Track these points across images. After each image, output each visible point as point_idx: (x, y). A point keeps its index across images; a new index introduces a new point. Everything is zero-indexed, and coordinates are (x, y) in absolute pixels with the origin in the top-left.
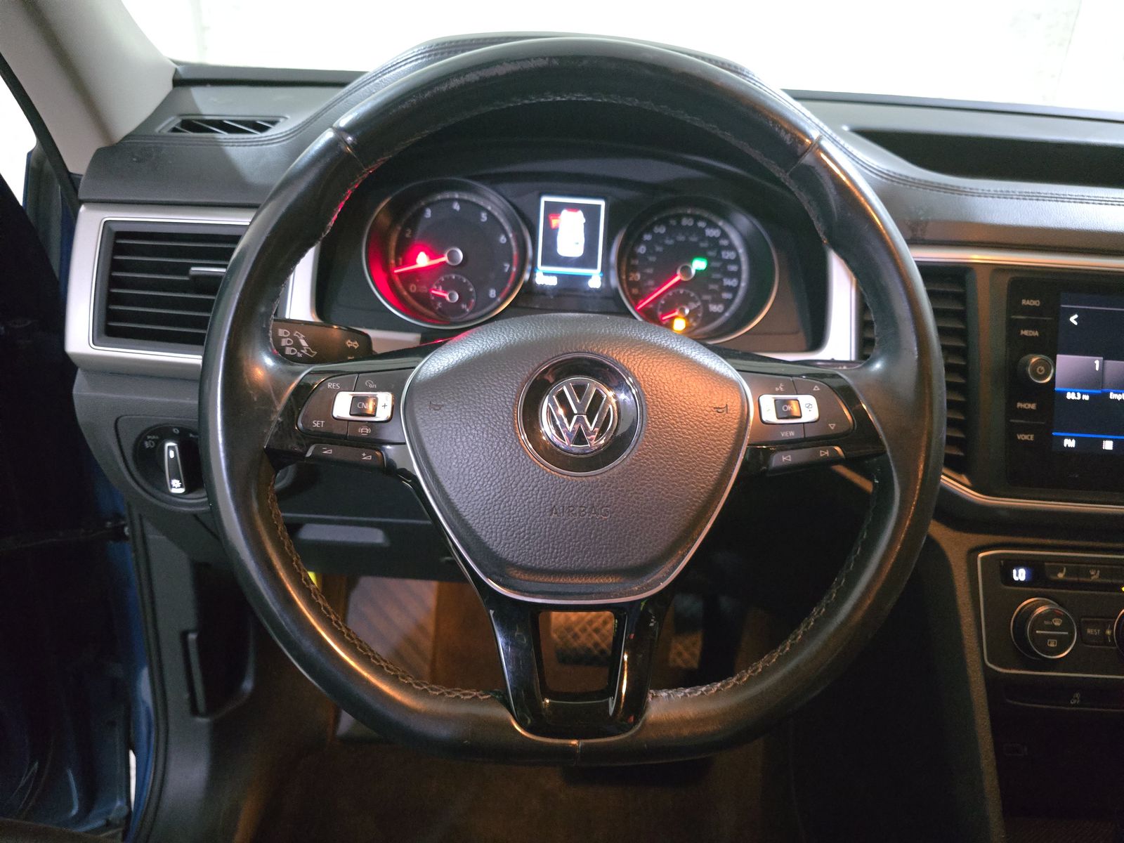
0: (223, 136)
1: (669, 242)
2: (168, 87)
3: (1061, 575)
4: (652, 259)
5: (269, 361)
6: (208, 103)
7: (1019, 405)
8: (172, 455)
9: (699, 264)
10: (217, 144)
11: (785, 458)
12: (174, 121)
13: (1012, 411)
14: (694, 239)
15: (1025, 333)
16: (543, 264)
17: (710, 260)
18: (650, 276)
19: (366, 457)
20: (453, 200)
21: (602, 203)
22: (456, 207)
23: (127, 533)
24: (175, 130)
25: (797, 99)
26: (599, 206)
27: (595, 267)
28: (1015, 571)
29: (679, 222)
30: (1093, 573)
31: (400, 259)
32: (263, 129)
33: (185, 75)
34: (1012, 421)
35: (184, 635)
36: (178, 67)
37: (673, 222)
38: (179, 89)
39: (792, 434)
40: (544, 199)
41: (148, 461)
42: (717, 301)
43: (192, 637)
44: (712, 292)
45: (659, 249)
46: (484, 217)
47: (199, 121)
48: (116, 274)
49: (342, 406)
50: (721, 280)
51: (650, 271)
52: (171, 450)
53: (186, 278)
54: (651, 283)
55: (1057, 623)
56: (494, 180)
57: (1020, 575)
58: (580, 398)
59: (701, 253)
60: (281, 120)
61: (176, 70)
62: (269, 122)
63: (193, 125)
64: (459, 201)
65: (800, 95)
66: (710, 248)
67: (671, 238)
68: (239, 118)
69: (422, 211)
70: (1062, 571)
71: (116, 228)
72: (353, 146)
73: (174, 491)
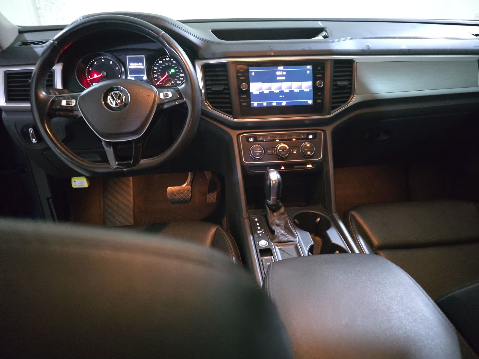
0: (33, 46)
1: (164, 65)
2: (17, 34)
3: (261, 139)
4: (160, 70)
5: (44, 93)
6: (29, 37)
7: (242, 96)
8: (31, 132)
9: (173, 71)
10: (32, 48)
11: (166, 106)
12: (19, 43)
13: (240, 98)
14: (170, 64)
15: (241, 78)
16: (130, 74)
17: (175, 69)
18: (159, 75)
19: (71, 114)
20: (102, 58)
21: (144, 56)
22: (103, 60)
23: (26, 170)
24: (20, 45)
25: (183, 23)
26: (143, 57)
27: (144, 74)
28: (250, 139)
29: (166, 59)
30: (269, 137)
31: (89, 76)
32: (44, 43)
33: (21, 30)
34: (241, 100)
35: (48, 199)
36: (19, 28)
37: (164, 60)
38: (21, 34)
39: (167, 101)
40: (127, 56)
41: (26, 135)
42: (179, 80)
43: (51, 200)
44: (177, 78)
45: (161, 67)
46: (111, 63)
47: (26, 42)
48: (9, 80)
49: (64, 103)
50: (179, 75)
51: (159, 74)
52: (31, 130)
53: (28, 84)
54: (160, 77)
55: (259, 149)
56: (111, 52)
57: (251, 140)
58: (116, 95)
59: (173, 68)
60: (50, 40)
61: (19, 29)
62: (46, 41)
63: (26, 43)
64: (104, 59)
65: (183, 22)
66: (175, 66)
67: (164, 64)
68: (37, 41)
69: (94, 62)
70: (261, 138)
71: (8, 72)
72: (57, 44)
73: (34, 142)
